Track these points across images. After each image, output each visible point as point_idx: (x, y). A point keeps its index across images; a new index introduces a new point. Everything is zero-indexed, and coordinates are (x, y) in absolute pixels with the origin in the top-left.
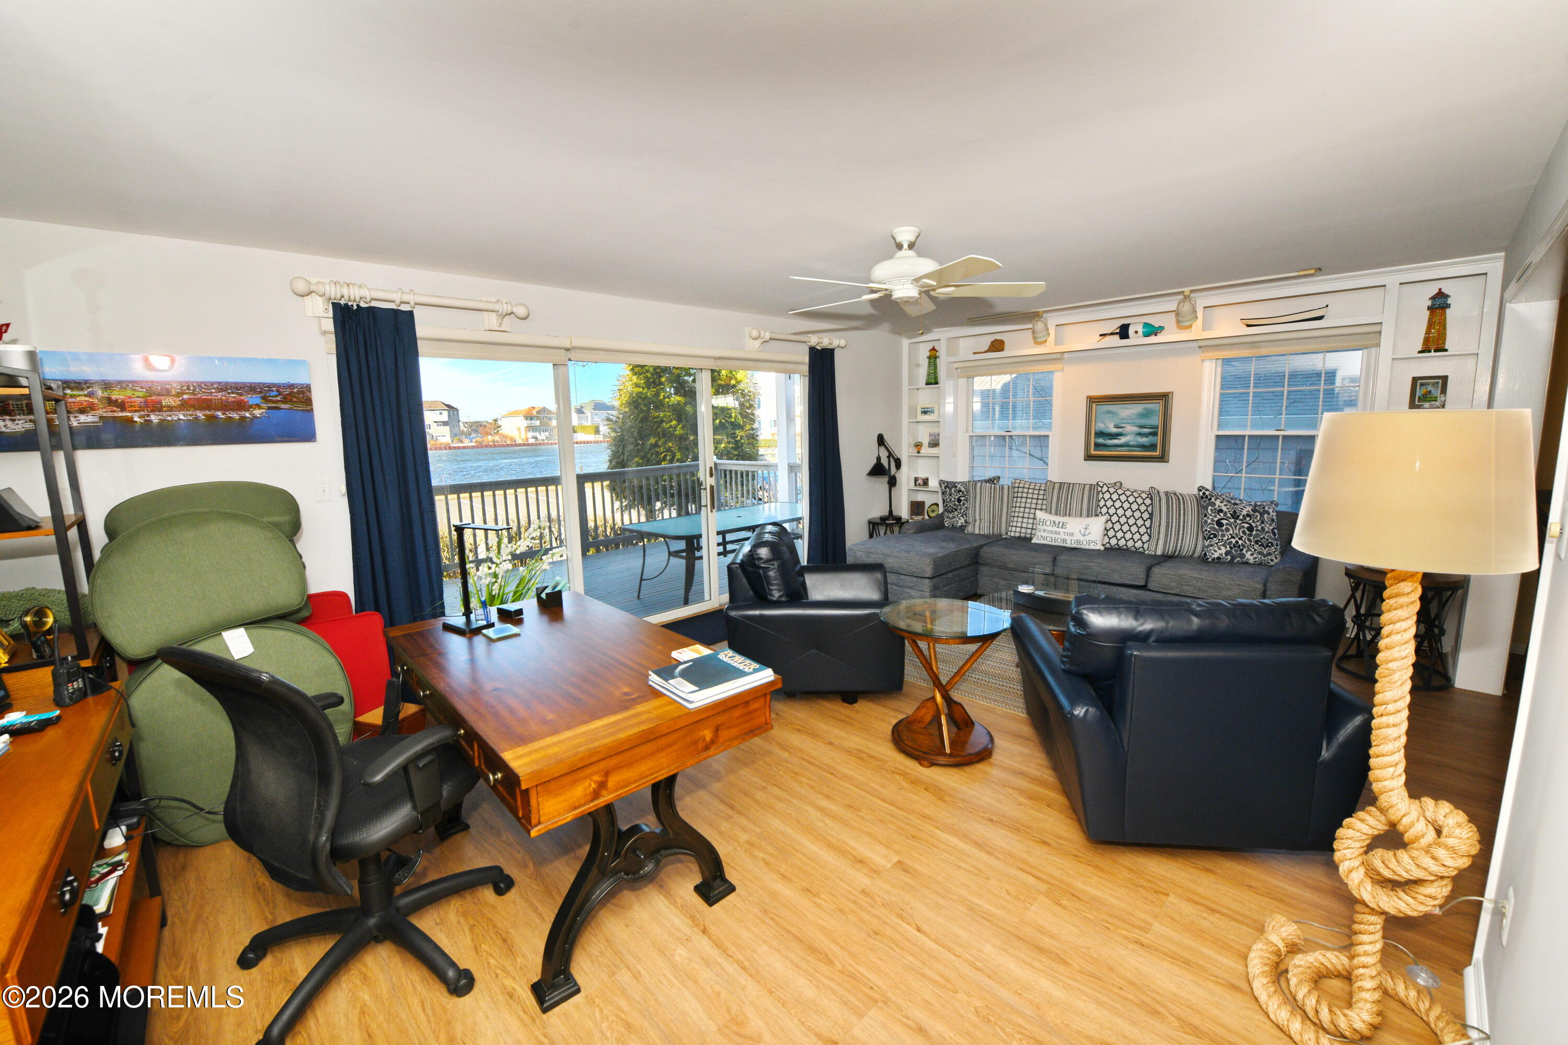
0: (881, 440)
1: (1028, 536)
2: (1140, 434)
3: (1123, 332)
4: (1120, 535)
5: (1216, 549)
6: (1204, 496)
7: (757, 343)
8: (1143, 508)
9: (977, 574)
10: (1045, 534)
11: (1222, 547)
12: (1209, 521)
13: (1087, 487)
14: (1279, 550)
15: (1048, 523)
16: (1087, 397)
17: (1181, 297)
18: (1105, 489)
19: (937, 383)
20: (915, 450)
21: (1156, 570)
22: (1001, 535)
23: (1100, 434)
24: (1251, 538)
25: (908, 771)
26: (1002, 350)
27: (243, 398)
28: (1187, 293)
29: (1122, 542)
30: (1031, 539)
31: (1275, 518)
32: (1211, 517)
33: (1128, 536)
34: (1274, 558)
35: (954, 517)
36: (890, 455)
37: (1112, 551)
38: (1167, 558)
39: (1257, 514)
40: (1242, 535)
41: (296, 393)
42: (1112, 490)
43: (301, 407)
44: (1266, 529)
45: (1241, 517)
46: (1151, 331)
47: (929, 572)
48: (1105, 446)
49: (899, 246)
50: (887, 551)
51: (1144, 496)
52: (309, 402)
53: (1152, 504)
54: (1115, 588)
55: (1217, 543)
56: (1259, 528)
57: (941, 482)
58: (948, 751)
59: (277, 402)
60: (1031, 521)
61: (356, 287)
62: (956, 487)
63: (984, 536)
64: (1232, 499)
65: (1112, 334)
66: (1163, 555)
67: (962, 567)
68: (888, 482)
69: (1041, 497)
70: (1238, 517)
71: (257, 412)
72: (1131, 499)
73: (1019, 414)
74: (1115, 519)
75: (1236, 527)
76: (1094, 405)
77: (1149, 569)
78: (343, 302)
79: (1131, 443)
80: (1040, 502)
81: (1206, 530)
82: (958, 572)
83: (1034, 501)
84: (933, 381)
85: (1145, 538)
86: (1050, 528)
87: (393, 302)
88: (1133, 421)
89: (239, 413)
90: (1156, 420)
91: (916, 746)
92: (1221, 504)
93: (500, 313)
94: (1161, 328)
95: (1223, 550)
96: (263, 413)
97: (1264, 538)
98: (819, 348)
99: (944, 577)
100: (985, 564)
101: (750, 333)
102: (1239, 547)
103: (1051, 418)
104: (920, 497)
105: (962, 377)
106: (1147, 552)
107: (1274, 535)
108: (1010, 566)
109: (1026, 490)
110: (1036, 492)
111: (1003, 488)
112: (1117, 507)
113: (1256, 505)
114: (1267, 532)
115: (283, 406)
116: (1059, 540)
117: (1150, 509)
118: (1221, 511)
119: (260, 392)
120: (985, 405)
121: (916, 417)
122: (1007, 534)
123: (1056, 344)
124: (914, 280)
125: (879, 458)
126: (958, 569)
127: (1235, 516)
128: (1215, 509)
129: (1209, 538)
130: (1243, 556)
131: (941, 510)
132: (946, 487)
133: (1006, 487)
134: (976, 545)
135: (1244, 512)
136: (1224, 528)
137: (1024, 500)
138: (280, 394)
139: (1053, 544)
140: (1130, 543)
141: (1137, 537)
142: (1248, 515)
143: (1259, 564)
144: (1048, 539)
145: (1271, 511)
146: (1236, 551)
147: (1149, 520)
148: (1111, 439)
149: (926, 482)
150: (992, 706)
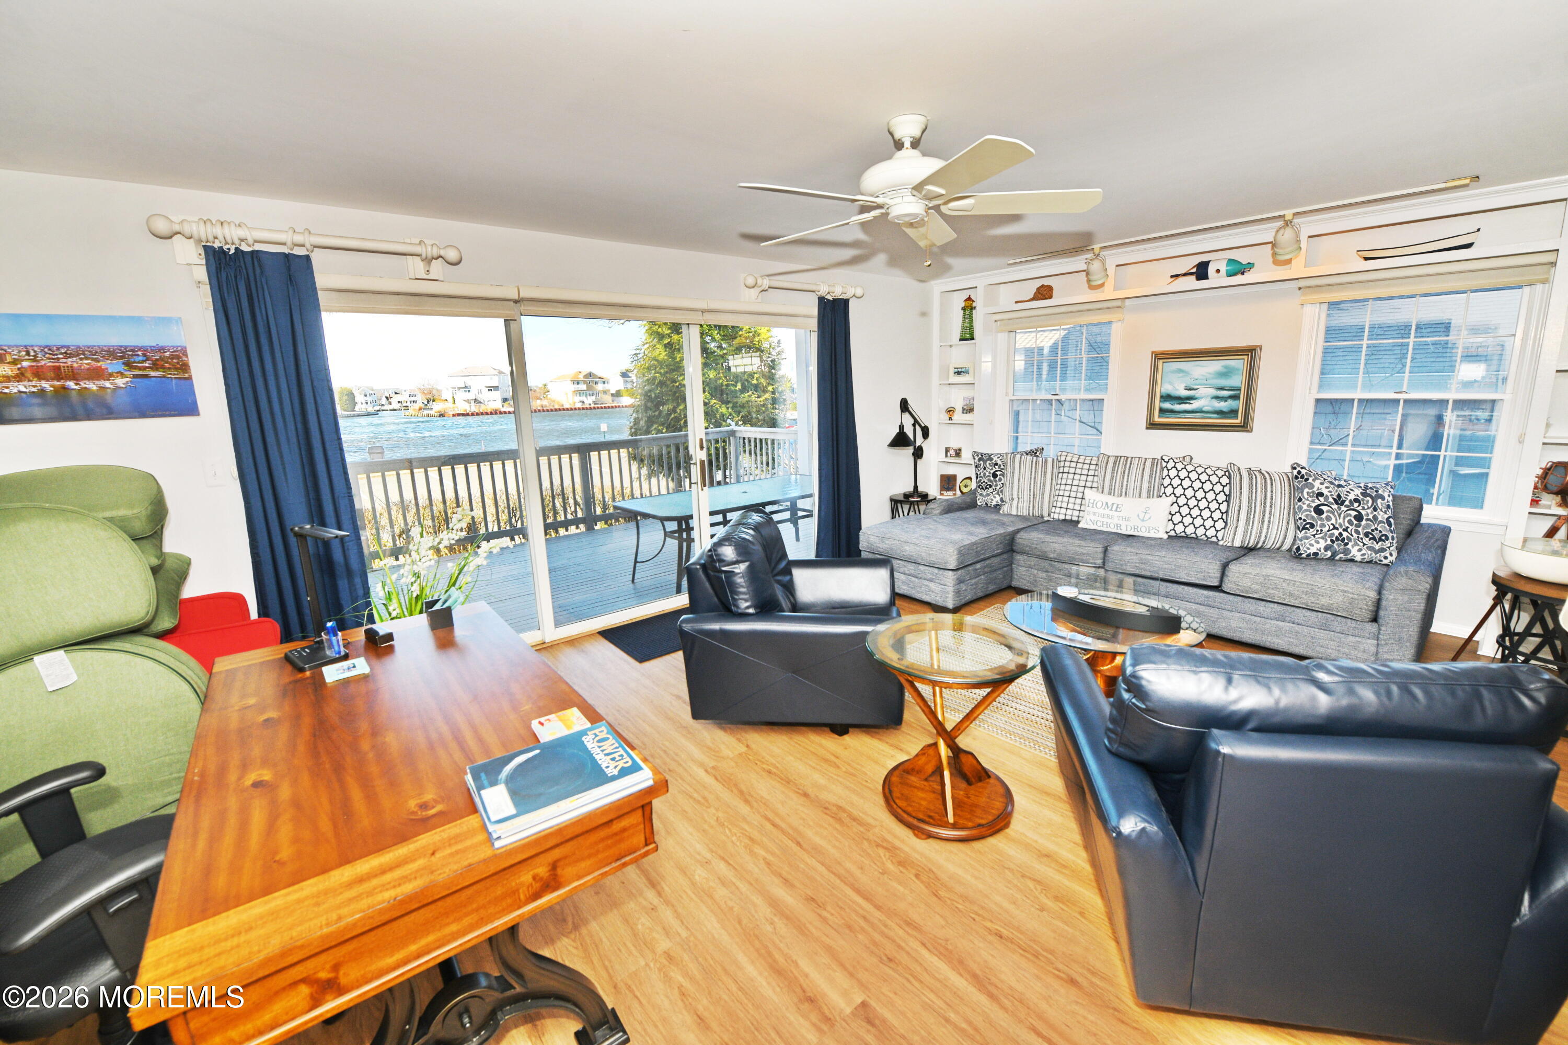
0: (904, 406)
1: (1075, 519)
2: (1217, 398)
3: (1201, 271)
4: (1188, 520)
5: (1313, 542)
6: (1299, 476)
7: (754, 292)
8: (1218, 488)
9: (1011, 564)
10: (1096, 518)
11: (1320, 540)
12: (1305, 507)
13: (1149, 462)
14: (1395, 545)
15: (1099, 505)
16: (1153, 353)
17: (1280, 223)
18: (1171, 464)
19: (973, 339)
20: (947, 417)
21: (1233, 568)
22: (1042, 517)
23: (1167, 398)
24: (1360, 529)
25: (897, 843)
26: (1051, 297)
27: (99, 364)
28: (1288, 217)
29: (1190, 530)
30: (1078, 522)
31: (1391, 503)
32: (1307, 502)
33: (1198, 522)
34: (1388, 555)
35: (988, 495)
36: (916, 422)
37: (1178, 540)
38: (1248, 550)
39: (1368, 498)
40: (1347, 525)
41: (168, 358)
42: (1179, 466)
43: (175, 374)
44: (1380, 518)
45: (1347, 503)
46: (1238, 269)
47: (952, 563)
48: (1172, 411)
49: (899, 145)
50: (905, 537)
51: (1220, 473)
52: (185, 367)
53: (1230, 483)
54: (1180, 587)
55: (1314, 536)
56: (1371, 517)
57: (975, 454)
58: (951, 819)
59: (145, 368)
60: (1079, 501)
61: (233, 226)
62: (992, 459)
63: (1023, 518)
64: (1335, 479)
65: (1186, 274)
66: (1241, 547)
67: (993, 556)
68: (913, 454)
69: (1091, 473)
70: (1342, 503)
71: (120, 382)
72: (1204, 477)
73: (1070, 372)
74: (1182, 501)
75: (1340, 515)
76: (1161, 362)
77: (1225, 566)
78: (217, 245)
79: (1205, 409)
80: (1090, 478)
81: (1300, 519)
82: (988, 562)
83: (1084, 478)
84: (968, 336)
85: (1220, 525)
86: (1101, 511)
87: (284, 244)
88: (1209, 382)
89: (97, 382)
90: (1238, 380)
91: (910, 809)
92: (1321, 486)
93: (424, 256)
94: (1250, 266)
95: (1322, 544)
96: (127, 382)
97: (1376, 529)
98: (831, 298)
99: (970, 568)
100: (1022, 553)
101: (745, 279)
102: (1343, 540)
103: (1107, 379)
104: (950, 471)
105: (1002, 331)
106: (1221, 543)
107: (1390, 525)
108: (1051, 555)
109: (1073, 465)
110: (1086, 466)
111: (1046, 462)
112: (1185, 487)
113: (1366, 487)
114: (1381, 522)
115: (152, 373)
116: (1112, 526)
117: (1227, 490)
118: (1321, 494)
119: (122, 357)
120: (1029, 363)
121: (948, 378)
122: (1049, 515)
123: (1116, 289)
124: (913, 188)
125: (901, 427)
126: (988, 558)
127: (1339, 501)
128: (1313, 492)
129: (1304, 528)
130: (1347, 552)
131: (973, 485)
132: (979, 460)
133: (1050, 461)
134: (1011, 529)
135: (1352, 497)
136: (1324, 516)
137: (1071, 476)
138: (147, 360)
139: (1105, 529)
140: (1200, 531)
141: (1209, 523)
142: (1356, 500)
143: (1367, 562)
144: (1099, 524)
145: (1386, 495)
146: (1339, 545)
147: (1225, 503)
148: (1180, 404)
149: (958, 453)
150: (1017, 744)
